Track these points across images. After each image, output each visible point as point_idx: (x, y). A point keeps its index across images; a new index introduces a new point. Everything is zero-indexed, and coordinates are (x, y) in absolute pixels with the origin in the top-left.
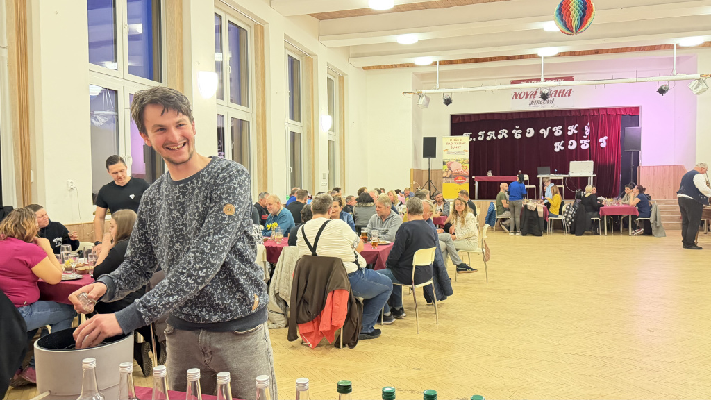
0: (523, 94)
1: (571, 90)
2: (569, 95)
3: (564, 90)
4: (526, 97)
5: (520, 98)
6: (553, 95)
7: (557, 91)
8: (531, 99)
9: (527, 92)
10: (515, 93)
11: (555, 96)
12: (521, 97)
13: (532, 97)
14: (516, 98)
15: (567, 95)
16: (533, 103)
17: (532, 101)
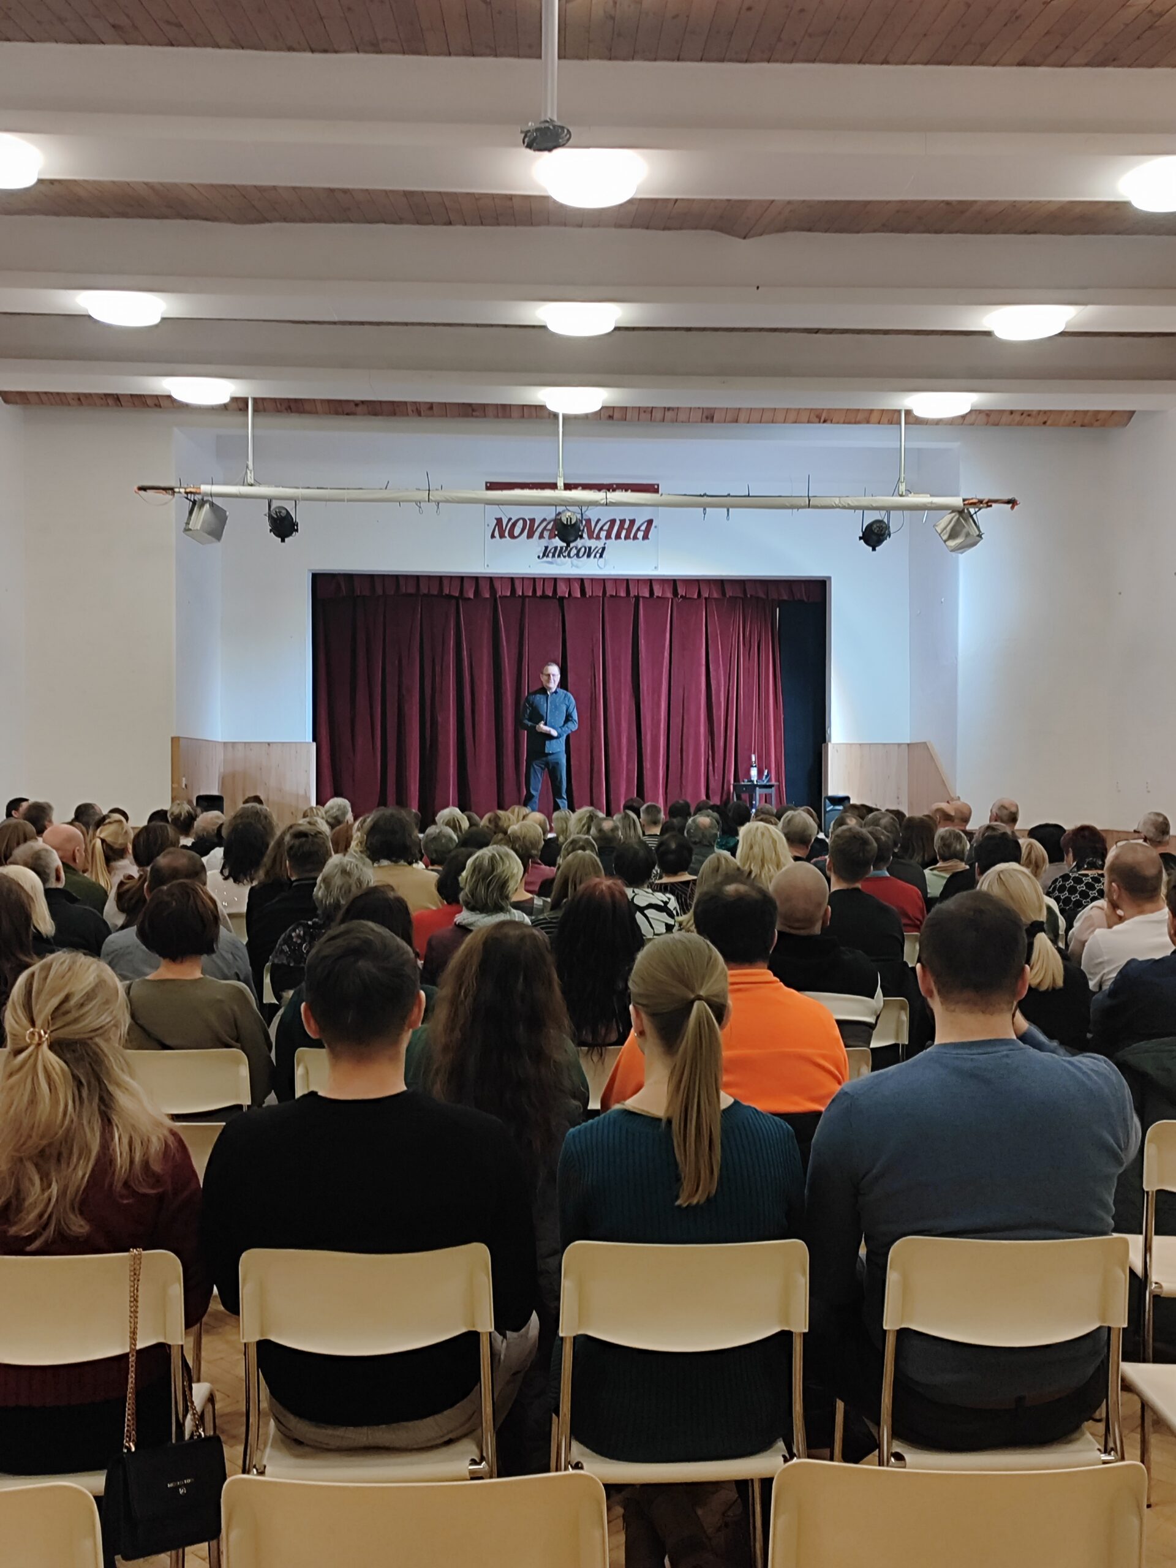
2: (646, 537)
3: (632, 522)
5: (512, 536)
6: (603, 534)
8: (544, 542)
9: (533, 521)
11: (608, 537)
12: (516, 533)
13: (546, 534)
14: (502, 536)
15: (640, 535)
16: (550, 552)
17: (545, 547)
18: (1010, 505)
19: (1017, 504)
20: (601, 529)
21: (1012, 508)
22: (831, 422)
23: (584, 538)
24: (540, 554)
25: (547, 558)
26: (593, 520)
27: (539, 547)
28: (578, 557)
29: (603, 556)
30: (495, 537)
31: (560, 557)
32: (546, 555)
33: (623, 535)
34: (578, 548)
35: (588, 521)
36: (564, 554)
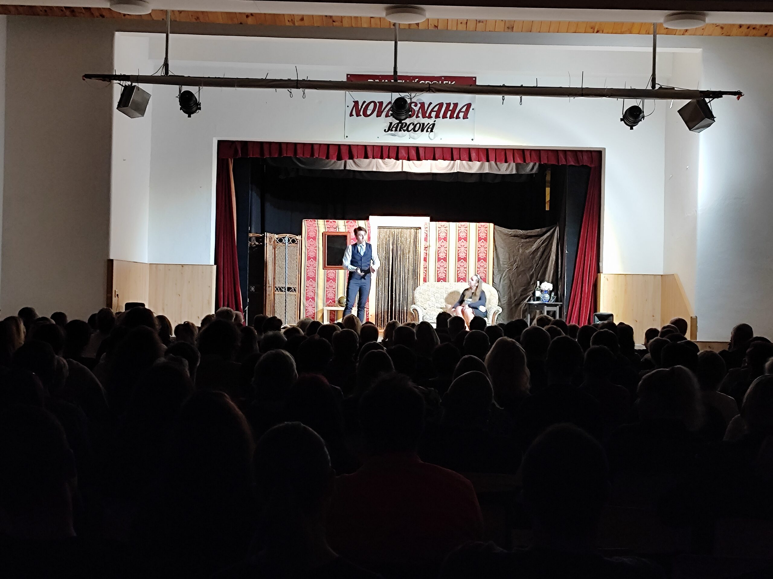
0: (371, 106)
1: (469, 106)
2: (465, 117)
3: (456, 105)
4: (379, 115)
5: (366, 115)
6: (434, 114)
7: (441, 105)
8: (389, 120)
9: (381, 103)
10: (356, 103)
11: (437, 116)
12: (369, 112)
14: (358, 115)
15: (461, 115)
16: (393, 127)
17: (389, 123)
18: (737, 96)
19: (742, 96)
20: (432, 111)
21: (738, 98)
22: (603, 32)
23: (419, 117)
24: (387, 128)
25: (391, 131)
26: (426, 103)
27: (386, 123)
28: (415, 131)
29: (433, 131)
30: (353, 115)
31: (401, 131)
32: (391, 129)
33: (448, 115)
34: (415, 125)
35: (423, 104)
36: (404, 129)
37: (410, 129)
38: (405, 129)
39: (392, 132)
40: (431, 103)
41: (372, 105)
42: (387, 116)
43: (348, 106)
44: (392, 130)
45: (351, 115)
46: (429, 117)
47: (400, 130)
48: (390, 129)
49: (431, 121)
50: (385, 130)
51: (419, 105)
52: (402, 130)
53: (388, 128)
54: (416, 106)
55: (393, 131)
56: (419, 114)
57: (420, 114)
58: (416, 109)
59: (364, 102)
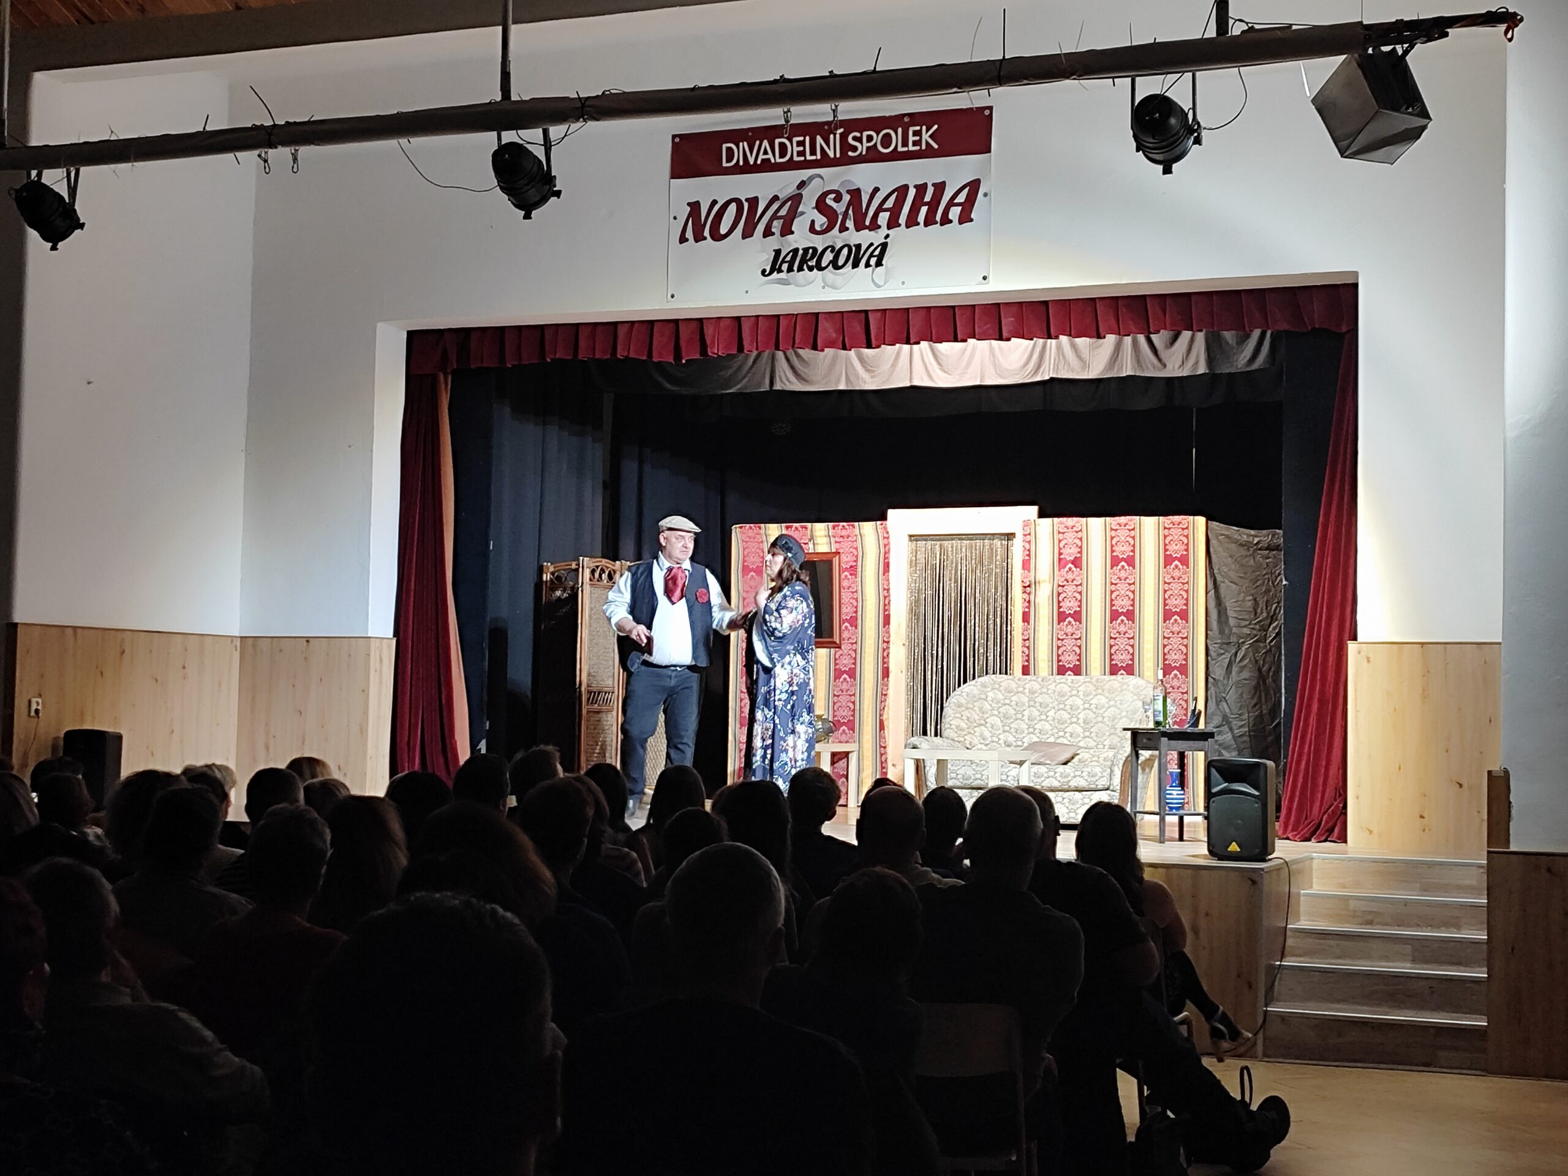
0: (730, 213)
1: (974, 186)
2: (965, 218)
3: (940, 187)
4: (747, 234)
5: (717, 236)
6: (884, 218)
7: (903, 190)
8: (774, 242)
9: (754, 202)
10: (695, 206)
11: (893, 224)
12: (723, 230)
13: (777, 226)
14: (697, 236)
15: (955, 213)
16: (783, 262)
17: (774, 250)
20: (880, 209)
23: (847, 229)
24: (767, 266)
25: (778, 273)
26: (865, 192)
27: (765, 254)
28: (837, 267)
29: (884, 262)
30: (687, 240)
31: (803, 270)
32: (777, 267)
33: (921, 218)
34: (837, 249)
35: (856, 194)
36: (810, 264)
37: (824, 264)
38: (813, 263)
39: (783, 275)
40: (876, 190)
41: (733, 207)
42: (768, 233)
43: (675, 218)
44: (780, 271)
45: (683, 239)
46: (874, 226)
47: (800, 269)
48: (775, 268)
49: (877, 237)
50: (763, 272)
51: (847, 198)
52: (805, 267)
53: (770, 266)
54: (838, 199)
55: (782, 271)
56: (848, 221)
57: (850, 220)
58: (840, 208)
59: (714, 202)
